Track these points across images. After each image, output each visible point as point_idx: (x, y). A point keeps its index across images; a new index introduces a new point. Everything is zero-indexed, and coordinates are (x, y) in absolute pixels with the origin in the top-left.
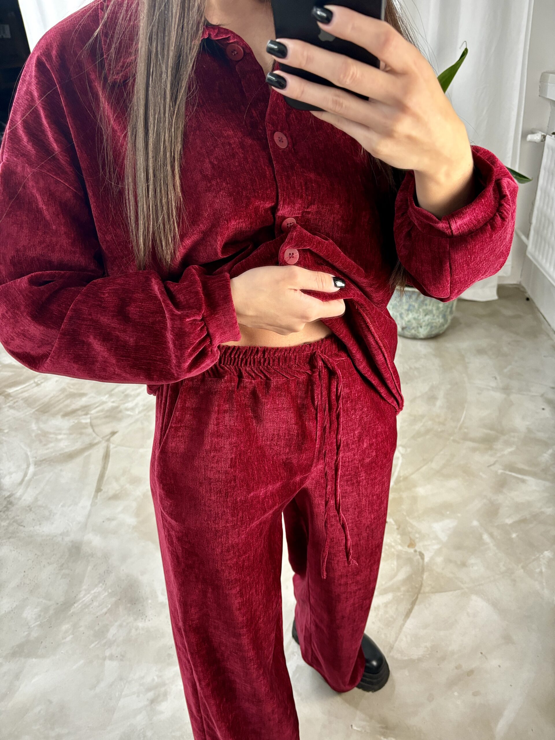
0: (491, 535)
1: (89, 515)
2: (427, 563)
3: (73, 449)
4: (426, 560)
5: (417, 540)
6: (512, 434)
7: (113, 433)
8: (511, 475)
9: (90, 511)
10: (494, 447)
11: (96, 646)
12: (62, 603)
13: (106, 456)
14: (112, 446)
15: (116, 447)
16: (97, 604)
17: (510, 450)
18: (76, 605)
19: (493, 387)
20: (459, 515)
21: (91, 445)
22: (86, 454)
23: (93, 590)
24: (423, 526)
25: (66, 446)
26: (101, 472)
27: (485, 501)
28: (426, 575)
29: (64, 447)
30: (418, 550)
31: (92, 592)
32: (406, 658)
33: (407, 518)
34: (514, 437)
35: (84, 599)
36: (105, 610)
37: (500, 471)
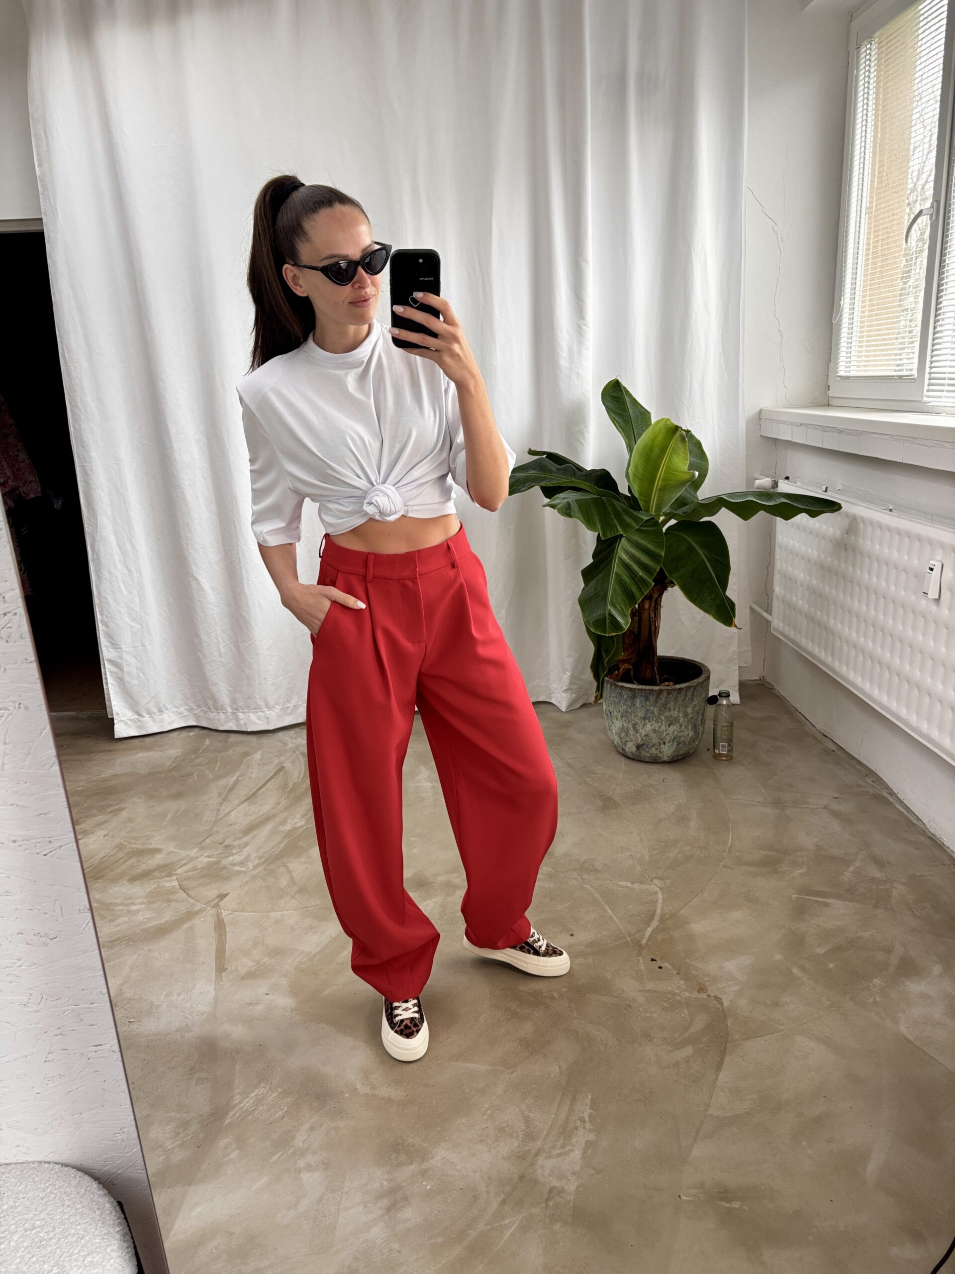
0: (802, 968)
1: (216, 1001)
2: (727, 1007)
3: (161, 921)
4: (726, 1004)
5: (708, 984)
6: (799, 853)
7: (222, 896)
8: (810, 899)
9: (215, 996)
10: (780, 869)
11: (282, 1158)
12: (208, 1114)
13: (220, 926)
14: (224, 913)
15: (230, 914)
16: (265, 1108)
17: (800, 871)
18: (231, 1114)
19: (759, 802)
20: (754, 950)
21: (190, 915)
22: (186, 926)
23: (253, 1092)
24: (711, 967)
25: (147, 919)
26: (217, 947)
27: (784, 930)
28: (730, 1022)
29: (145, 920)
30: (711, 994)
31: (252, 1095)
32: (730, 1114)
33: (688, 961)
34: (802, 856)
35: (242, 1105)
36: (280, 1114)
37: (794, 896)
